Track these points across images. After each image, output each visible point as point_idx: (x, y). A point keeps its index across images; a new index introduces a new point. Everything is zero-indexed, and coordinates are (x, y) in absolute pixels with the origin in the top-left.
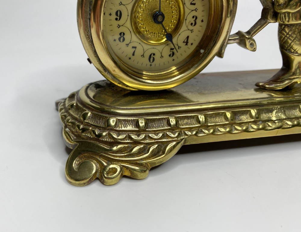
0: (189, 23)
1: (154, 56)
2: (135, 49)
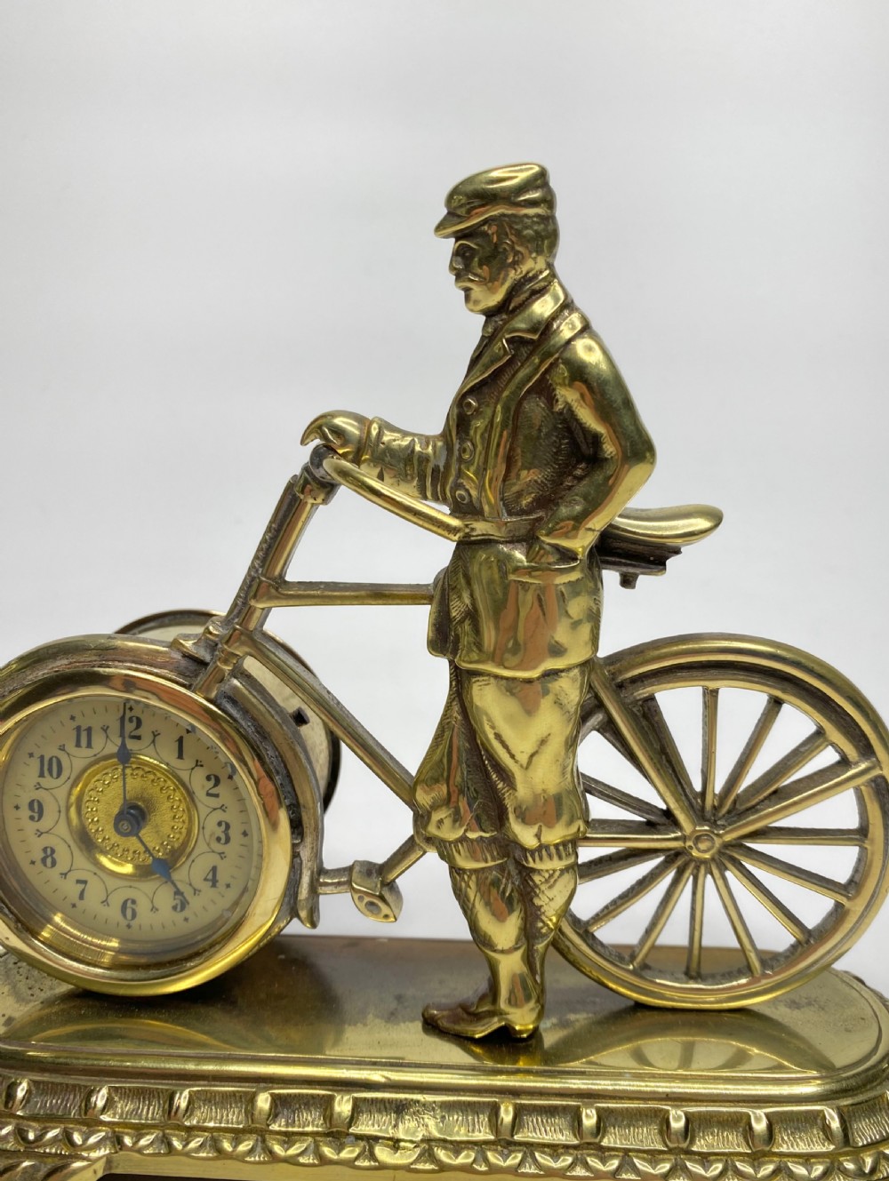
0: (211, 836)
1: (134, 906)
2: (83, 886)
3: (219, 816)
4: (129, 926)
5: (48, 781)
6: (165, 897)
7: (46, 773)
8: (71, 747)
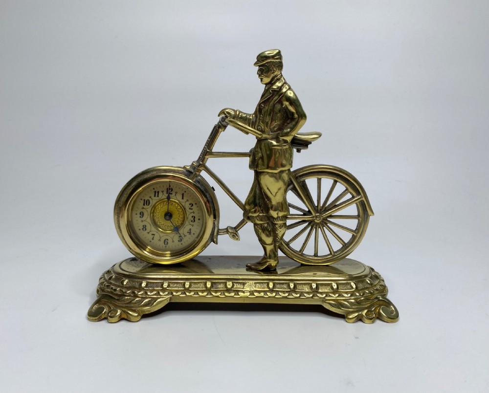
0: (190, 220)
1: (167, 241)
2: (154, 236)
3: (193, 214)
4: (166, 247)
5: (146, 207)
6: (176, 238)
7: (145, 204)
8: (153, 197)
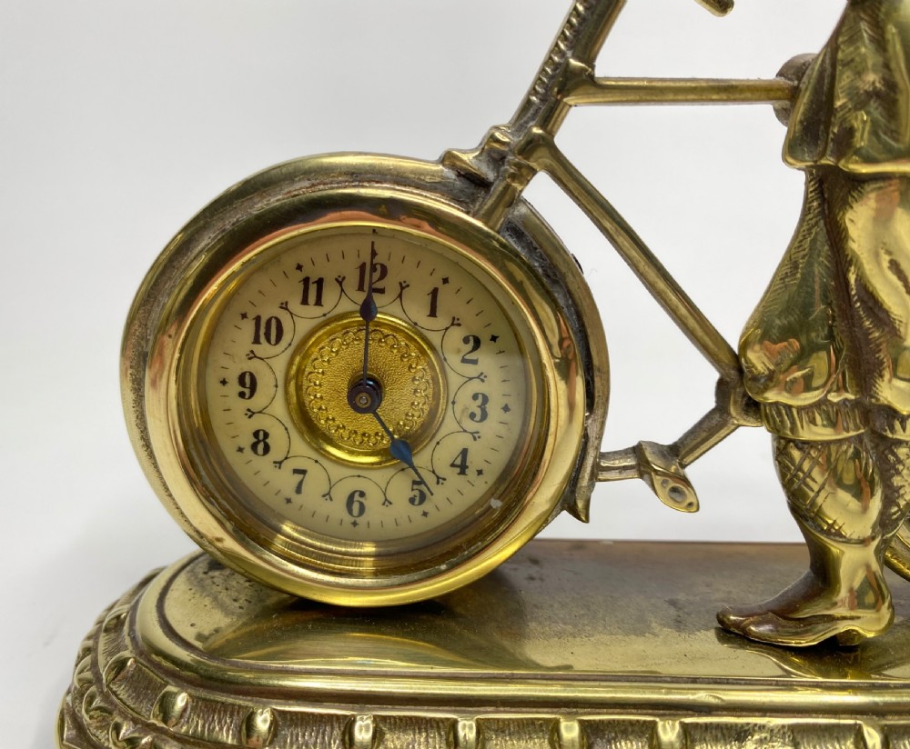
0: (463, 412)
1: (362, 500)
2: (301, 476)
3: (476, 387)
4: (355, 524)
5: (264, 349)
6: (400, 487)
7: (262, 339)
8: (295, 305)
